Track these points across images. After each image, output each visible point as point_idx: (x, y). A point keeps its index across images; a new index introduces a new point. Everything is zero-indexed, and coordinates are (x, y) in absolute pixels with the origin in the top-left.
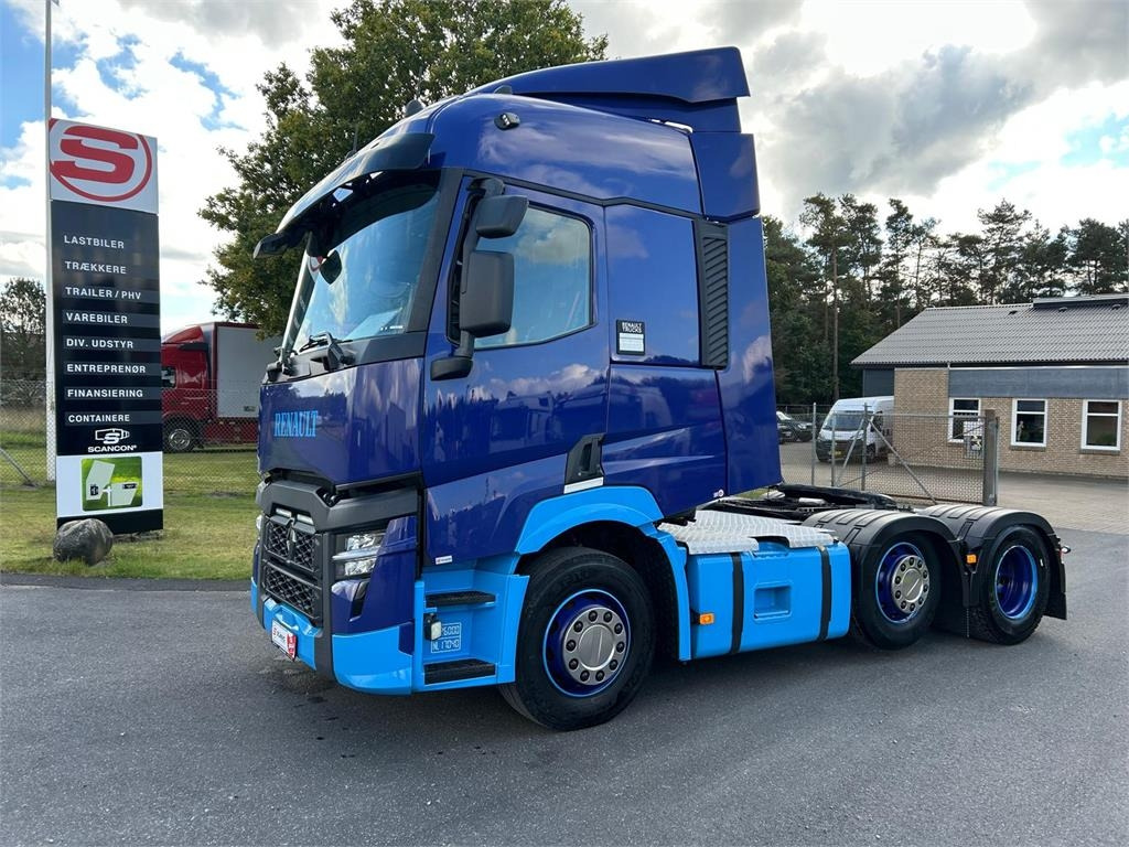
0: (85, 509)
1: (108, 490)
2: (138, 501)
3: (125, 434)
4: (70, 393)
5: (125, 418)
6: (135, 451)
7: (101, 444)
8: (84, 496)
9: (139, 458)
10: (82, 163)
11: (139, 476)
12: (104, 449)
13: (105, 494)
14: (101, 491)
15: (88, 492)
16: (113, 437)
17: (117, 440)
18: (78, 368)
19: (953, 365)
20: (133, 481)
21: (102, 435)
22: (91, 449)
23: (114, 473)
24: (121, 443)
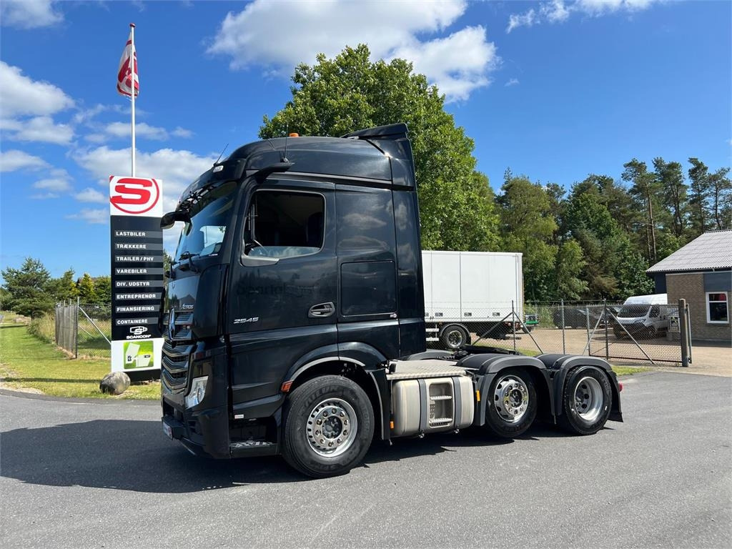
0: (125, 368)
1: (136, 359)
2: (151, 364)
3: (145, 329)
4: (118, 309)
5: (145, 321)
6: (150, 337)
7: (133, 334)
8: (125, 361)
9: (152, 342)
10: (125, 196)
11: (152, 351)
12: (134, 337)
13: (135, 360)
14: (133, 359)
15: (127, 360)
16: (139, 331)
17: (141, 333)
18: (122, 297)
19: (716, 270)
20: (150, 353)
21: (133, 330)
22: (128, 337)
23: (140, 349)
24: (143, 334)
